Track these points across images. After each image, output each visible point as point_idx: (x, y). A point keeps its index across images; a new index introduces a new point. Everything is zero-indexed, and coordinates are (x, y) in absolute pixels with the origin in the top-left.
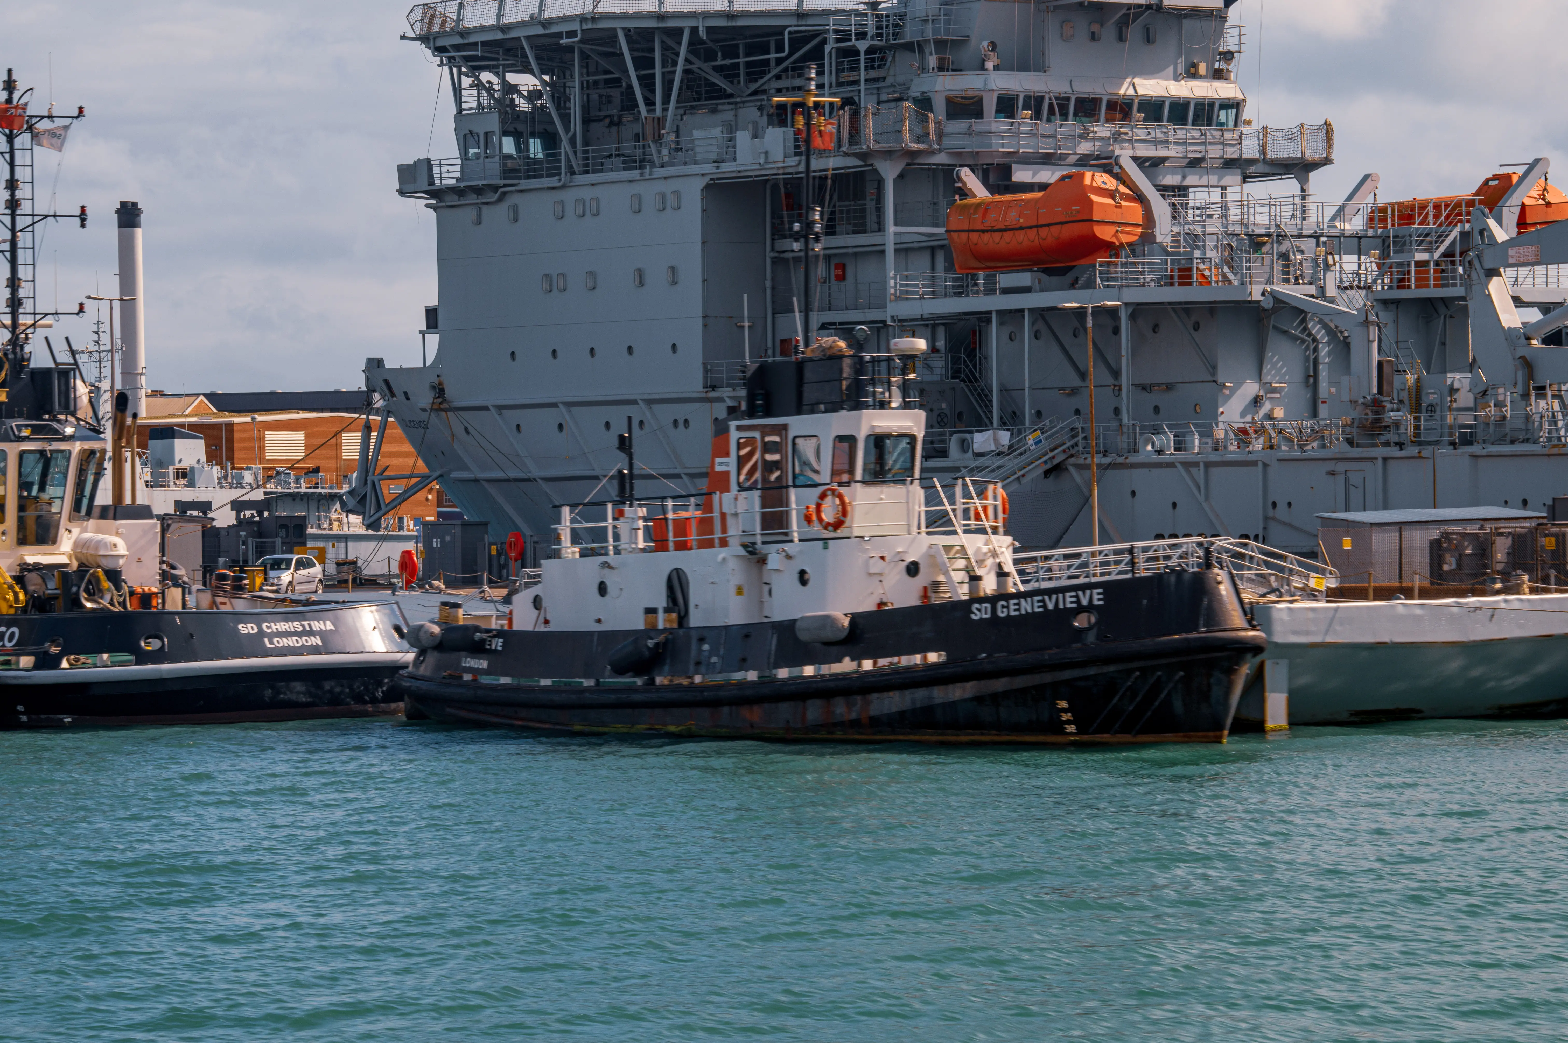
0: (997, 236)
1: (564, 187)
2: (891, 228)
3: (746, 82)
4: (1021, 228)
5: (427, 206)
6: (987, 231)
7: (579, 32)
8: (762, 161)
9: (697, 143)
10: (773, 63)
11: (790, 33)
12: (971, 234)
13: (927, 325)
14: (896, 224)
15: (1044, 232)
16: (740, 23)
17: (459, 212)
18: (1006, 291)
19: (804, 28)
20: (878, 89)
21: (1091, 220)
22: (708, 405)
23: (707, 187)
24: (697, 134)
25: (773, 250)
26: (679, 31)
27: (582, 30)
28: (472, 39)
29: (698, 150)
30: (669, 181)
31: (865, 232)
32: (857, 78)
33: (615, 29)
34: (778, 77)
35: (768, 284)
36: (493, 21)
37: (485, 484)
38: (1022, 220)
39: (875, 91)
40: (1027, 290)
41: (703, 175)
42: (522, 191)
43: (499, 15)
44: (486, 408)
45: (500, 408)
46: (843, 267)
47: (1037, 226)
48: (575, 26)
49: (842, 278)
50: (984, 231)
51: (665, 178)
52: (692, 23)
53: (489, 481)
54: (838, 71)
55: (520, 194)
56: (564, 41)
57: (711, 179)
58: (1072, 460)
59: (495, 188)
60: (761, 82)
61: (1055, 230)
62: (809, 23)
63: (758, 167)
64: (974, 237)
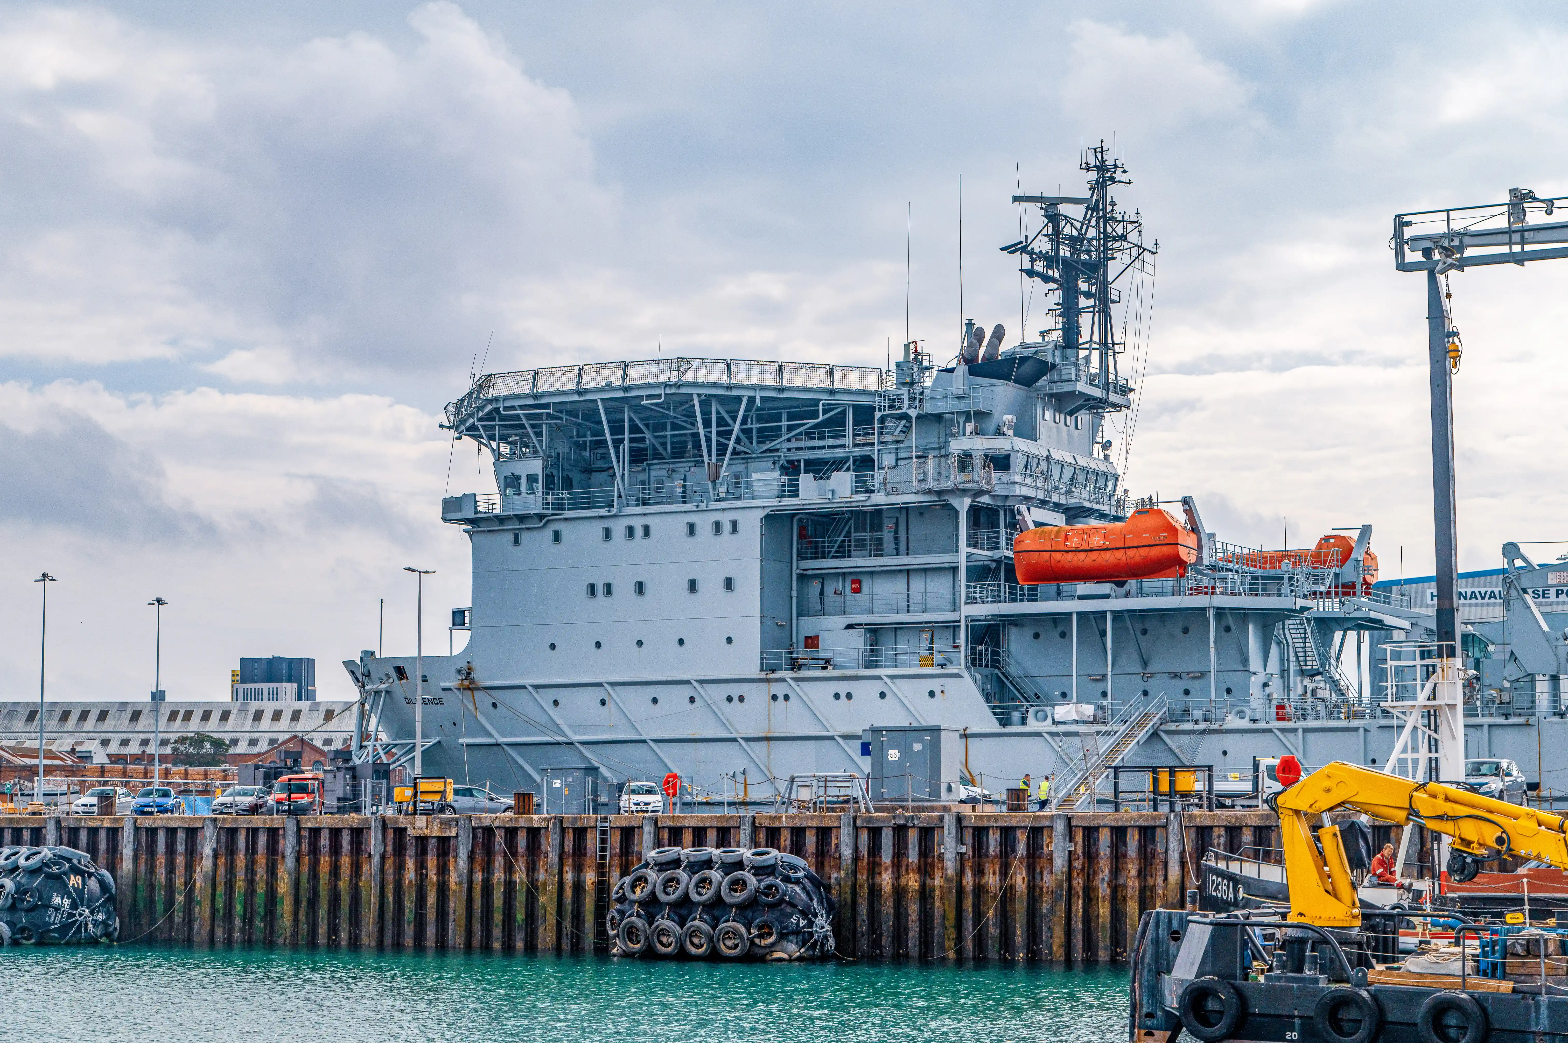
0: (1082, 556)
1: (615, 516)
2: (964, 549)
3: (759, 443)
4: (1107, 549)
5: (465, 531)
6: (1071, 551)
7: (663, 396)
8: (830, 497)
9: (755, 483)
10: (784, 429)
11: (823, 405)
12: (1053, 554)
13: (947, 627)
14: (969, 545)
15: (1131, 553)
16: (786, 395)
17: (498, 537)
18: (1081, 598)
19: (834, 402)
20: (897, 449)
21: (1178, 544)
22: (766, 684)
23: (767, 518)
24: (755, 476)
25: (797, 568)
26: (739, 399)
27: (666, 395)
28: (544, 401)
29: (755, 488)
30: (726, 512)
31: (882, 555)
32: (872, 441)
33: (691, 395)
34: (789, 440)
35: (794, 593)
36: (573, 387)
37: (505, 747)
38: (1108, 543)
39: (894, 451)
40: (1107, 596)
41: (764, 507)
42: (566, 519)
43: (579, 382)
44: (524, 687)
45: (536, 687)
46: (859, 582)
47: (1125, 548)
48: (661, 391)
49: (857, 591)
50: (1067, 552)
51: (723, 509)
52: (751, 393)
53: (508, 745)
54: (856, 435)
55: (565, 522)
56: (644, 402)
57: (772, 511)
58: (1163, 727)
59: (541, 517)
60: (776, 442)
61: (1143, 552)
62: (836, 398)
63: (827, 501)
64: (1058, 556)
